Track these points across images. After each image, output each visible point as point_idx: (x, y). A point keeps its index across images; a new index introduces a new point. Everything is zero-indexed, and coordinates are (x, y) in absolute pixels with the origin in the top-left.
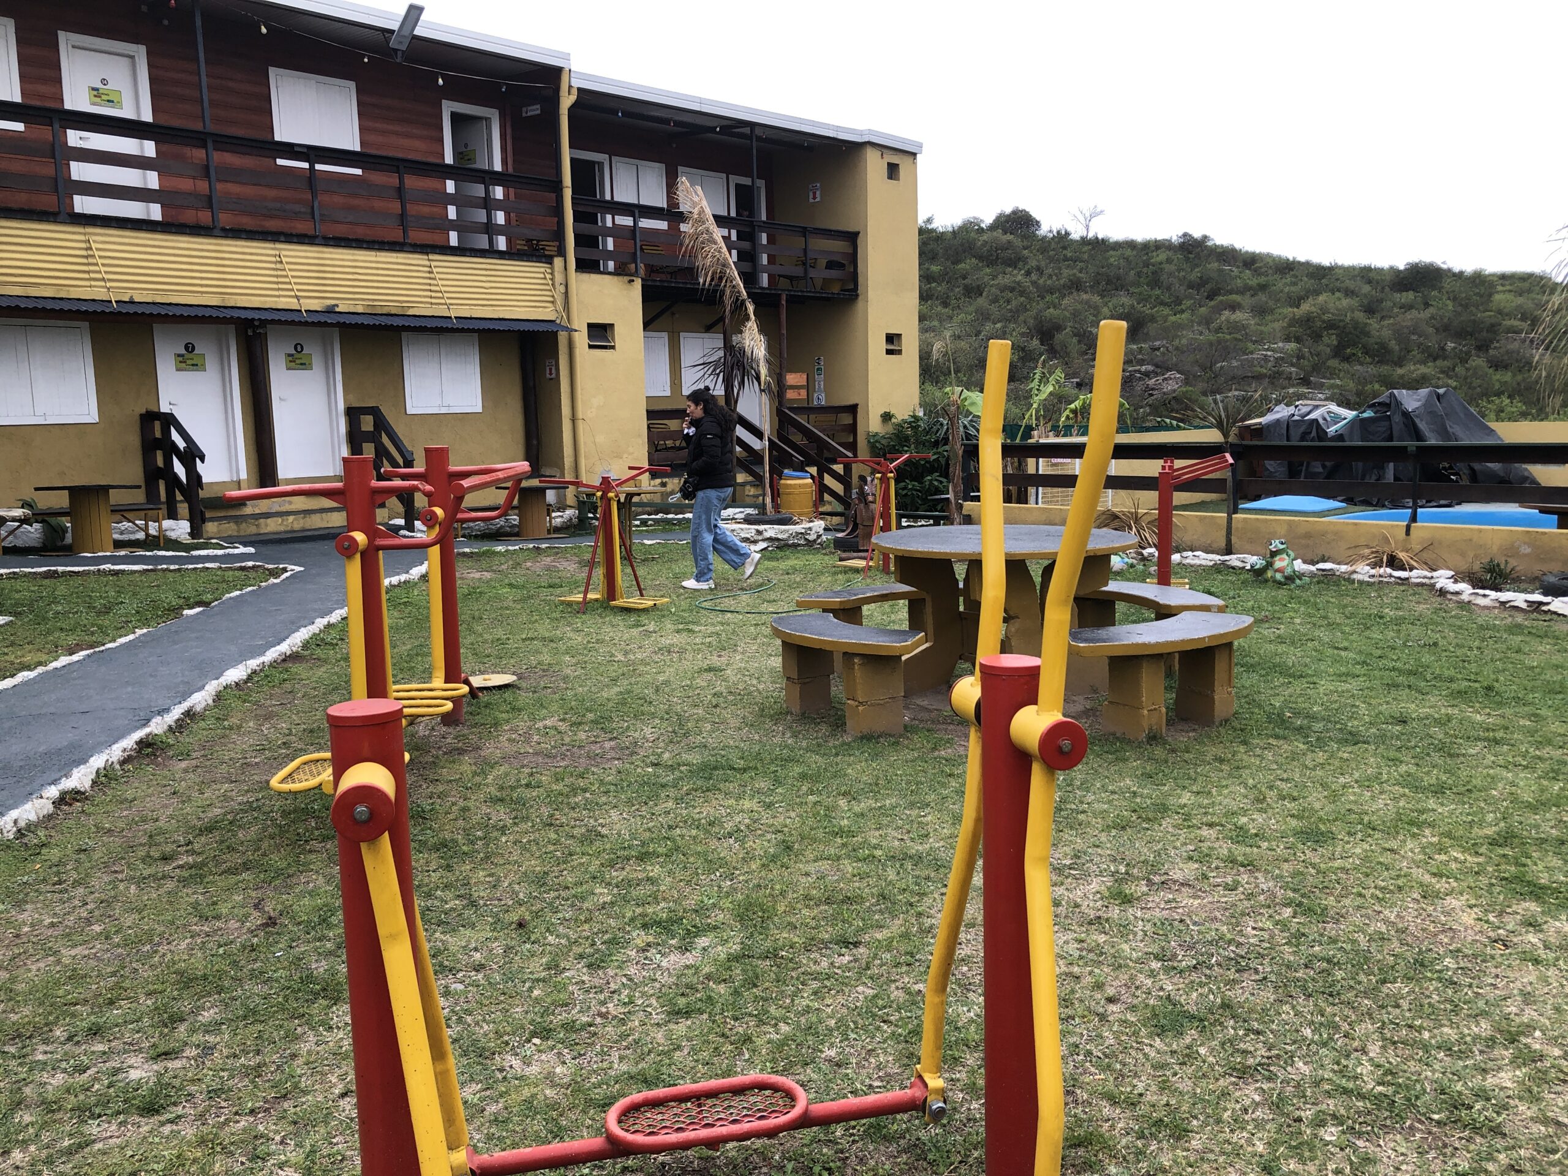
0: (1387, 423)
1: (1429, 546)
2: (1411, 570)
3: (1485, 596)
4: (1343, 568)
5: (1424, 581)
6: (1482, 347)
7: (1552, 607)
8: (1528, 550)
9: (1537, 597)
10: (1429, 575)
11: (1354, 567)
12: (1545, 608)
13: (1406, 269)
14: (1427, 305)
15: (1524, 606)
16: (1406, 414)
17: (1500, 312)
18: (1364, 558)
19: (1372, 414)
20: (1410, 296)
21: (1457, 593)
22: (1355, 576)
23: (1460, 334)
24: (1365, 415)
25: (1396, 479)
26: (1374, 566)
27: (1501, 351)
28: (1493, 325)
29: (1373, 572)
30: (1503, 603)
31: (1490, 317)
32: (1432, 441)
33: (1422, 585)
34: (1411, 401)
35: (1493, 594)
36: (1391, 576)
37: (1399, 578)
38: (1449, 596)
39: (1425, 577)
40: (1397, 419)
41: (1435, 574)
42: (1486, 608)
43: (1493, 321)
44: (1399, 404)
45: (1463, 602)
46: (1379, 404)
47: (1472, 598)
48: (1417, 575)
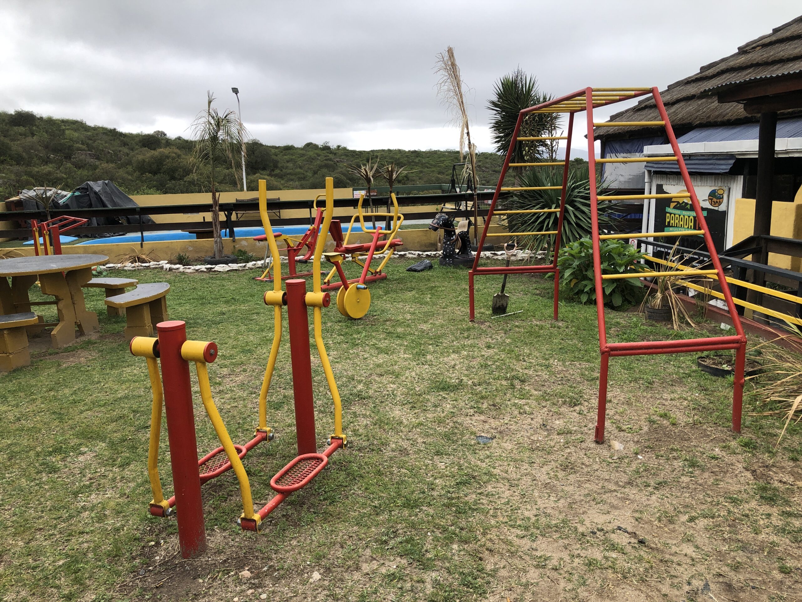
0: (88, 198)
1: (152, 251)
2: (150, 262)
3: (189, 268)
4: (119, 265)
5: (156, 266)
6: (68, 157)
7: (215, 269)
8: (191, 249)
9: (209, 266)
10: (158, 263)
11: (124, 265)
12: (213, 270)
13: (16, 114)
14: (33, 135)
15: (205, 270)
16: (96, 193)
17: (71, 140)
18: (126, 260)
19: (80, 194)
20: (22, 129)
21: (178, 269)
22: (126, 268)
23: (55, 150)
24: (76, 194)
25: (98, 224)
26: (132, 263)
27: (77, 159)
28: (70, 146)
29: (133, 265)
30: (197, 270)
31: (67, 142)
32: (110, 207)
33: (156, 268)
34: (97, 187)
35: (192, 267)
36: (141, 266)
37: (145, 266)
38: (174, 271)
39: (156, 265)
40: (92, 195)
41: (160, 263)
42: (191, 273)
43: (69, 144)
44: (92, 188)
45: (180, 272)
46: (82, 188)
47: (184, 270)
48: (152, 264)
